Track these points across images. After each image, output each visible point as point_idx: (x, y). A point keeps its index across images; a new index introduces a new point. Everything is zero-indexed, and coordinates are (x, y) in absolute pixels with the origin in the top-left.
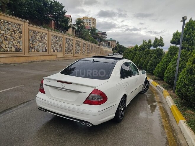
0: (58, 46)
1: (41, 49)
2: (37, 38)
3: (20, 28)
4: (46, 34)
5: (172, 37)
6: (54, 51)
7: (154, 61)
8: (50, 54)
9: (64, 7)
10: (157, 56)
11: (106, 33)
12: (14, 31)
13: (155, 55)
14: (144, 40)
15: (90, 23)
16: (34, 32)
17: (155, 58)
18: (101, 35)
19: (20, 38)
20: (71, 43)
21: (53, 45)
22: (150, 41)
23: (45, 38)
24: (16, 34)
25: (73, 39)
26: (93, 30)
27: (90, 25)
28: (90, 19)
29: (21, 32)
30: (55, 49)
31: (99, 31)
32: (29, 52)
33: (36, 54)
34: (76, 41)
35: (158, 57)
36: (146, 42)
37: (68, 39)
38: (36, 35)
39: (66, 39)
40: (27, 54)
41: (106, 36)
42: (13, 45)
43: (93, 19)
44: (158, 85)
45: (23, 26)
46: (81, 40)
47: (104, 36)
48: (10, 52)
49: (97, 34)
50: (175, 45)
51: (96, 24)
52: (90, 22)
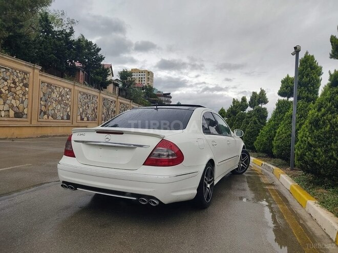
0: (89, 111)
1: (59, 115)
2: (54, 96)
3: (24, 78)
4: (70, 90)
5: (281, 86)
6: (82, 119)
7: (253, 128)
8: (75, 124)
9: (100, 49)
10: (258, 120)
11: (171, 95)
12: (14, 83)
13: (254, 118)
14: (234, 99)
15: (143, 79)
16: (49, 85)
17: (255, 123)
18: (163, 98)
19: (24, 95)
20: (112, 107)
21: (81, 109)
22: (244, 99)
23: (68, 96)
24: (18, 88)
25: (115, 99)
26: (149, 89)
27: (143, 82)
28: (142, 72)
29: (26, 85)
30: (84, 115)
31: (159, 92)
32: (39, 120)
33: (52, 124)
34: (121, 103)
35: (259, 122)
36: (238, 102)
37: (107, 99)
38: (53, 91)
39: (104, 99)
40: (34, 123)
41: (171, 100)
42: (12, 107)
43: (149, 72)
44: (263, 163)
45: (31, 74)
46: (129, 103)
47: (167, 99)
48: (6, 119)
49: (156, 96)
50: (286, 98)
51: (152, 80)
52: (143, 77)
